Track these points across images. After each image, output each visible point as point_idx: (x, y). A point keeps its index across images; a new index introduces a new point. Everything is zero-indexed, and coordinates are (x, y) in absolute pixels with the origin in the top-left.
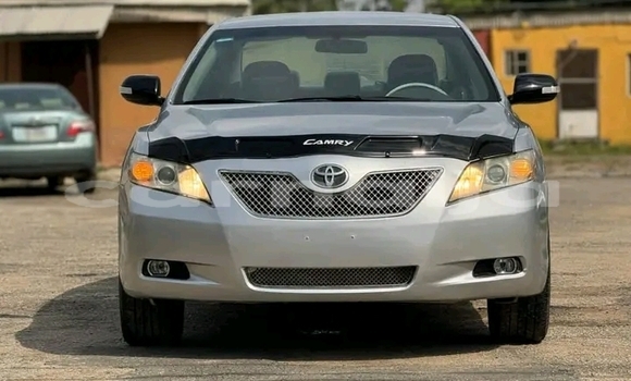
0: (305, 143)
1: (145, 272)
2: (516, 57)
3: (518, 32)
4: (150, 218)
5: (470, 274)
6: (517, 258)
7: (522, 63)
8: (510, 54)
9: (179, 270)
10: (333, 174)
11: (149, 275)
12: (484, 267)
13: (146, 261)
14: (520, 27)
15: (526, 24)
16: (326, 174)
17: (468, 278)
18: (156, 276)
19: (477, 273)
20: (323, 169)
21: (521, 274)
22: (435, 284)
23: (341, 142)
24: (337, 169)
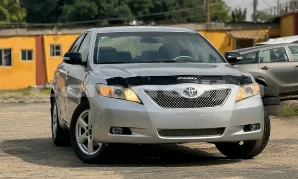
0: (178, 79)
1: (111, 132)
2: (55, 48)
3: (55, 37)
4: (114, 110)
5: (243, 131)
6: (258, 124)
7: (58, 51)
8: (52, 46)
9: (127, 131)
10: (192, 91)
11: (113, 133)
12: (247, 128)
13: (112, 128)
14: (57, 34)
15: (59, 33)
16: (189, 91)
17: (242, 132)
18: (116, 133)
19: (245, 130)
20: (188, 89)
21: (260, 130)
22: (232, 134)
23: (193, 78)
24: (193, 89)
